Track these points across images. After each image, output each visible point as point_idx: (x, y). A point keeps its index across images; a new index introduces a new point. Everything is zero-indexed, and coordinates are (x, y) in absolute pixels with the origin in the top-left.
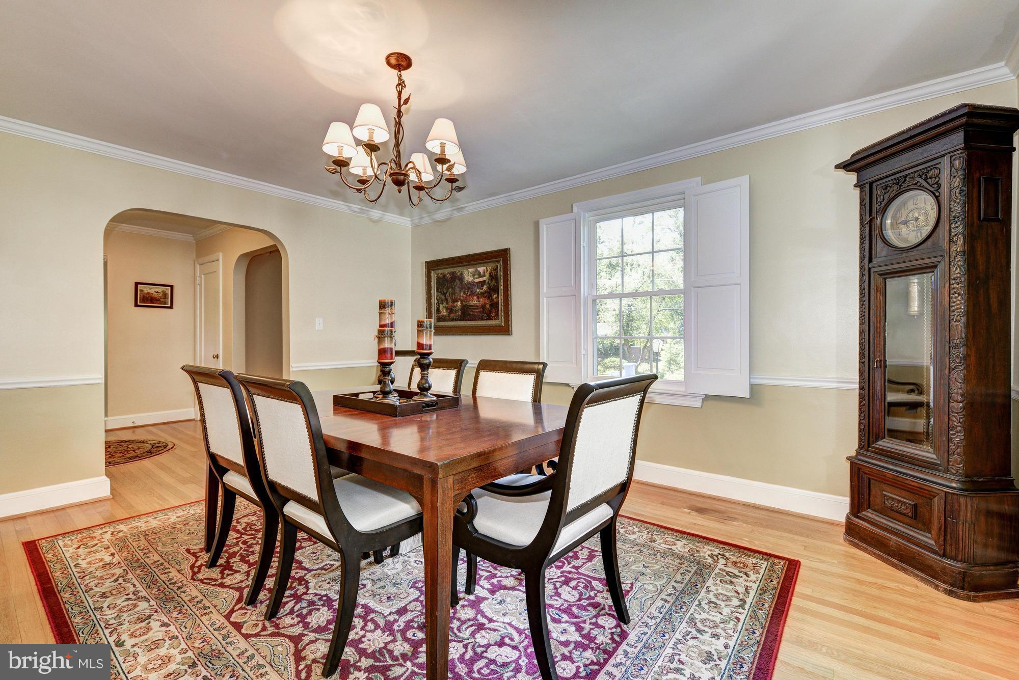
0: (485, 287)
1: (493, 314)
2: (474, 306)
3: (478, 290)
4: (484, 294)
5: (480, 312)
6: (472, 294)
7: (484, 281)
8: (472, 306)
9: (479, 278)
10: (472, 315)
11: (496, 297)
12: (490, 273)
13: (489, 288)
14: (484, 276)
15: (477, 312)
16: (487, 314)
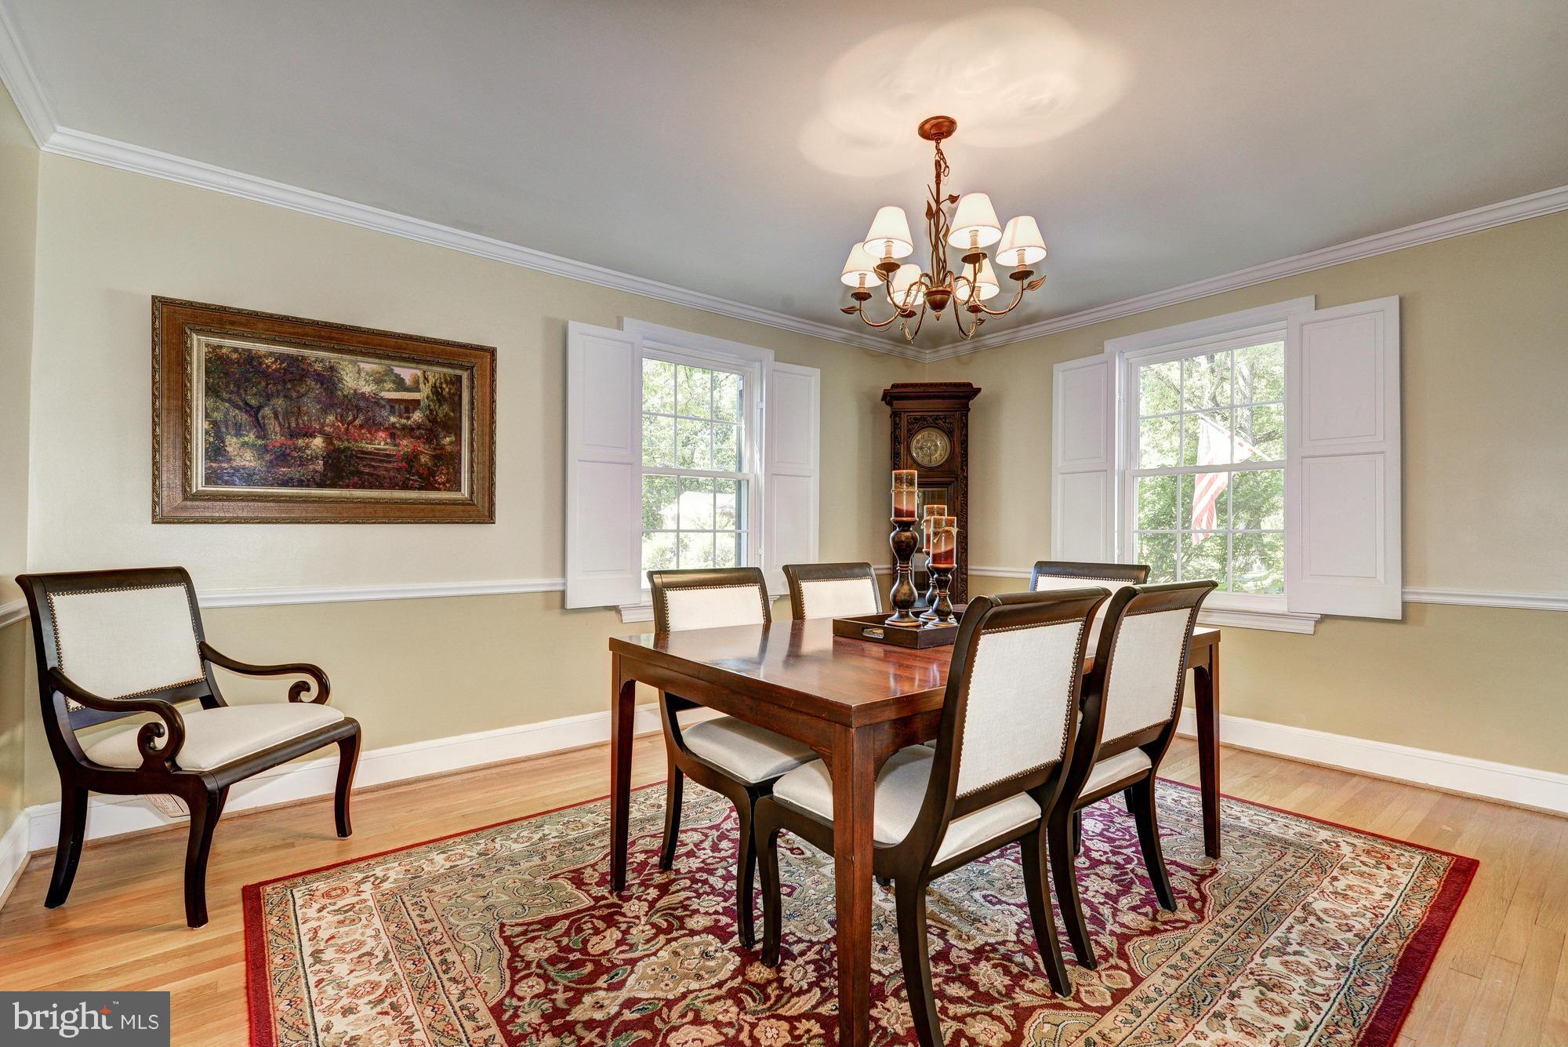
0: (417, 416)
1: (441, 479)
2: (377, 454)
3: (393, 419)
4: (412, 429)
5: (398, 470)
6: (372, 425)
7: (417, 402)
8: (370, 453)
9: (395, 390)
10: (371, 475)
11: (451, 443)
12: (434, 386)
13: (432, 418)
14: (417, 389)
15: (386, 469)
16: (421, 476)
